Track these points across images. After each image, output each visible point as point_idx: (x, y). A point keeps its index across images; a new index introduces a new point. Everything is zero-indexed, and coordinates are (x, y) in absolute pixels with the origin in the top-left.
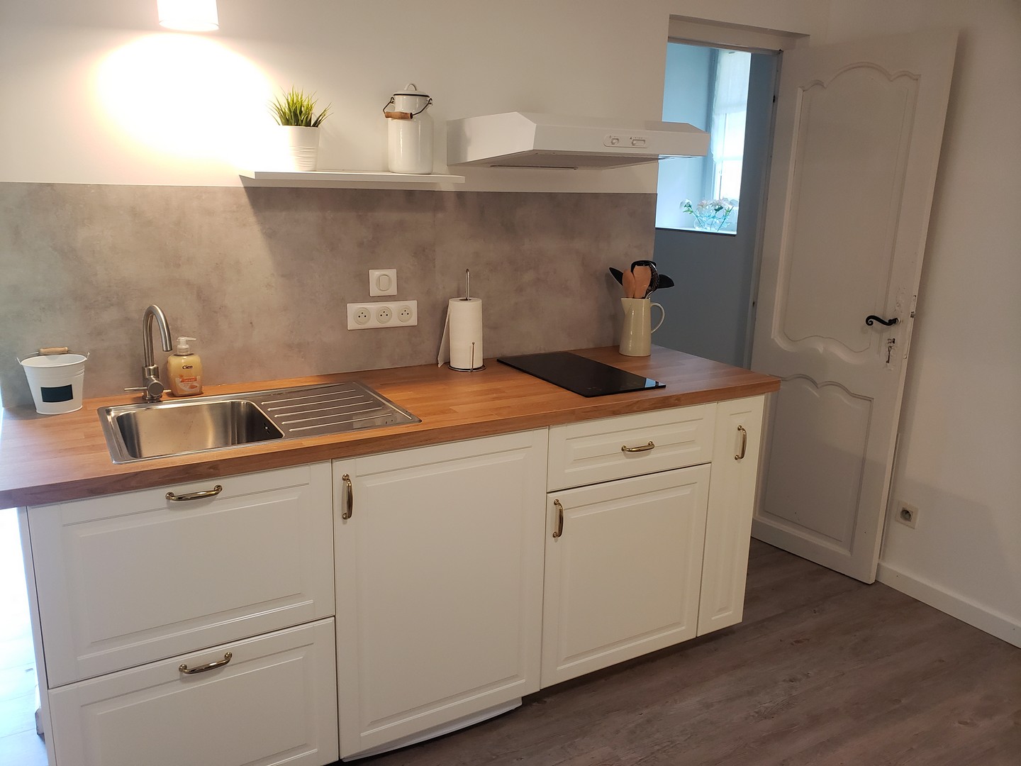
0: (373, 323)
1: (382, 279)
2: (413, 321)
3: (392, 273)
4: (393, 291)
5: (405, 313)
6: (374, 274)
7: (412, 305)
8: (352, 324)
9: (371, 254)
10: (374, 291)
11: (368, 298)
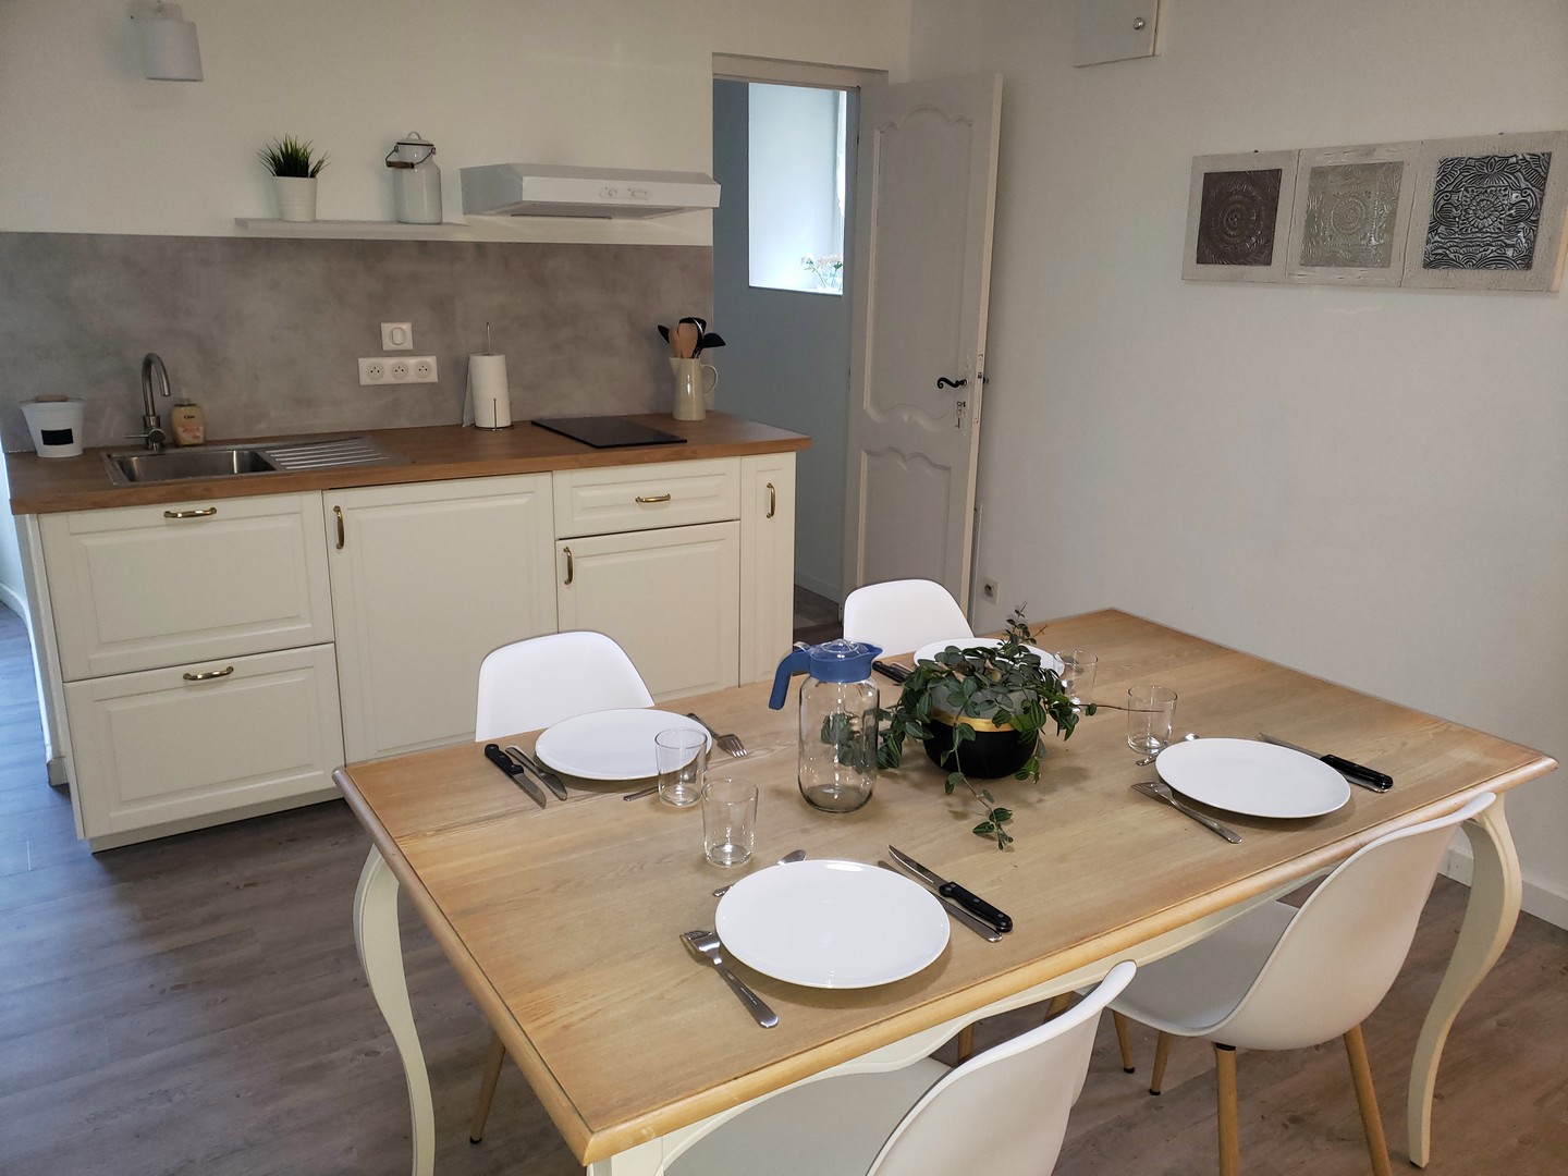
0: (388, 378)
1: (398, 333)
2: (433, 377)
3: (406, 327)
4: (409, 345)
5: (423, 369)
6: (386, 328)
7: (431, 360)
8: (365, 380)
9: (384, 306)
10: (388, 345)
11: (379, 351)
